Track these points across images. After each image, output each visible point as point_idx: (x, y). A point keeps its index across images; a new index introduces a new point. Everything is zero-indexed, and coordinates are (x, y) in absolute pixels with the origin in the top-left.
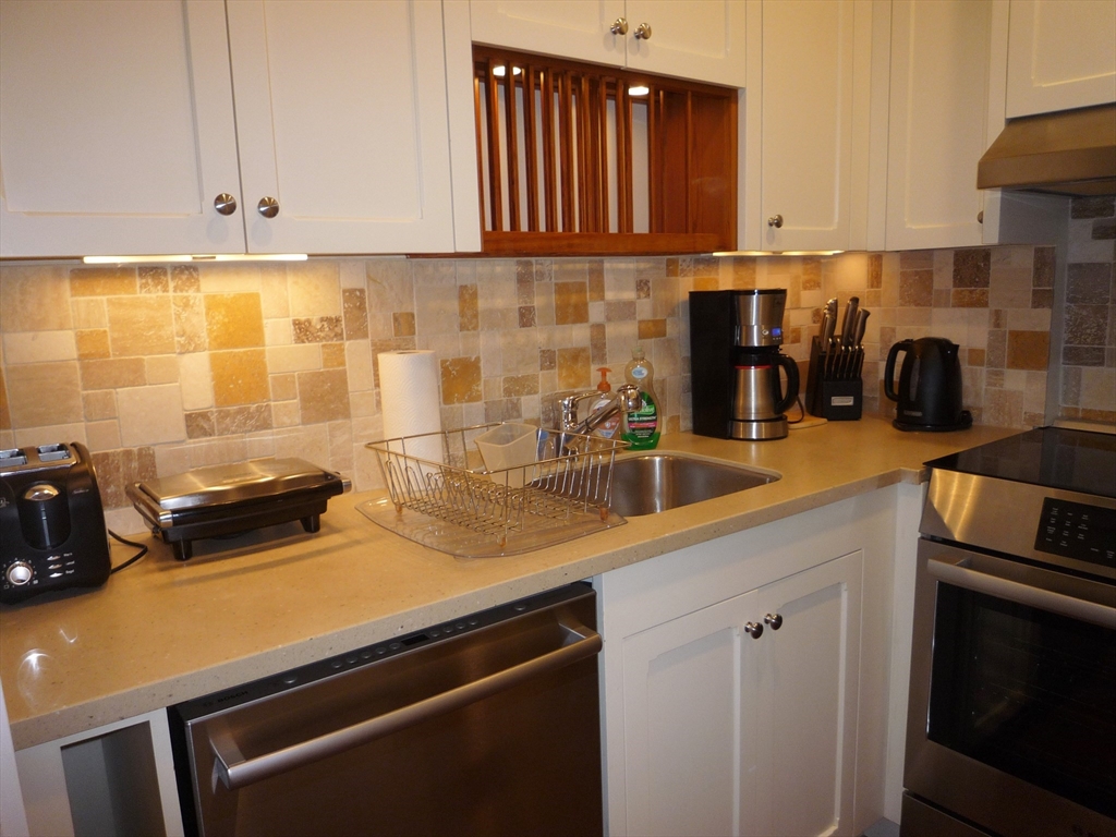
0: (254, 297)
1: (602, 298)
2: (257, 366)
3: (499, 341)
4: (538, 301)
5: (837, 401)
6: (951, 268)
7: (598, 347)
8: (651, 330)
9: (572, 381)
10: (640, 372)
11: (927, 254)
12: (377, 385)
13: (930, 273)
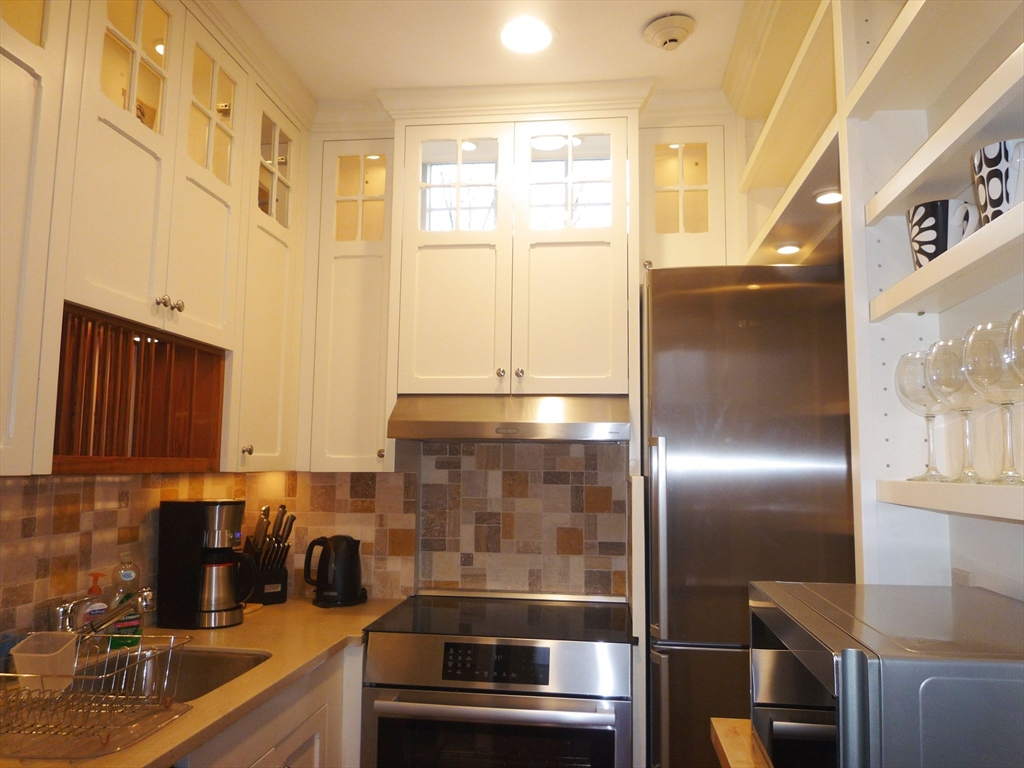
1: (92, 509)
3: (4, 552)
4: (40, 512)
5: (269, 589)
6: (349, 485)
8: (128, 537)
9: (61, 587)
10: (129, 574)
11: (332, 476)
13: (333, 487)
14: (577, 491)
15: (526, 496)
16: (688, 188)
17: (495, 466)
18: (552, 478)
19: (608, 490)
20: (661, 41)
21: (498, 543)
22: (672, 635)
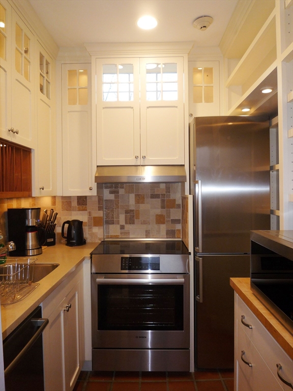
5: (49, 240)
6: (77, 200)
10: (1, 237)
11: (70, 197)
13: (70, 202)
14: (163, 201)
15: (144, 203)
16: (206, 85)
17: (132, 192)
18: (154, 196)
19: (175, 200)
20: (200, 27)
21: (134, 221)
22: (203, 251)
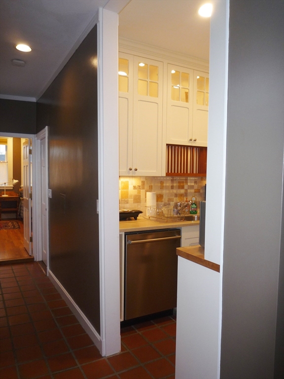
0: (128, 182)
1: (187, 185)
2: (127, 193)
3: (168, 191)
4: (175, 185)
7: (186, 194)
8: (197, 191)
9: (180, 200)
10: (194, 199)
12: (146, 198)
